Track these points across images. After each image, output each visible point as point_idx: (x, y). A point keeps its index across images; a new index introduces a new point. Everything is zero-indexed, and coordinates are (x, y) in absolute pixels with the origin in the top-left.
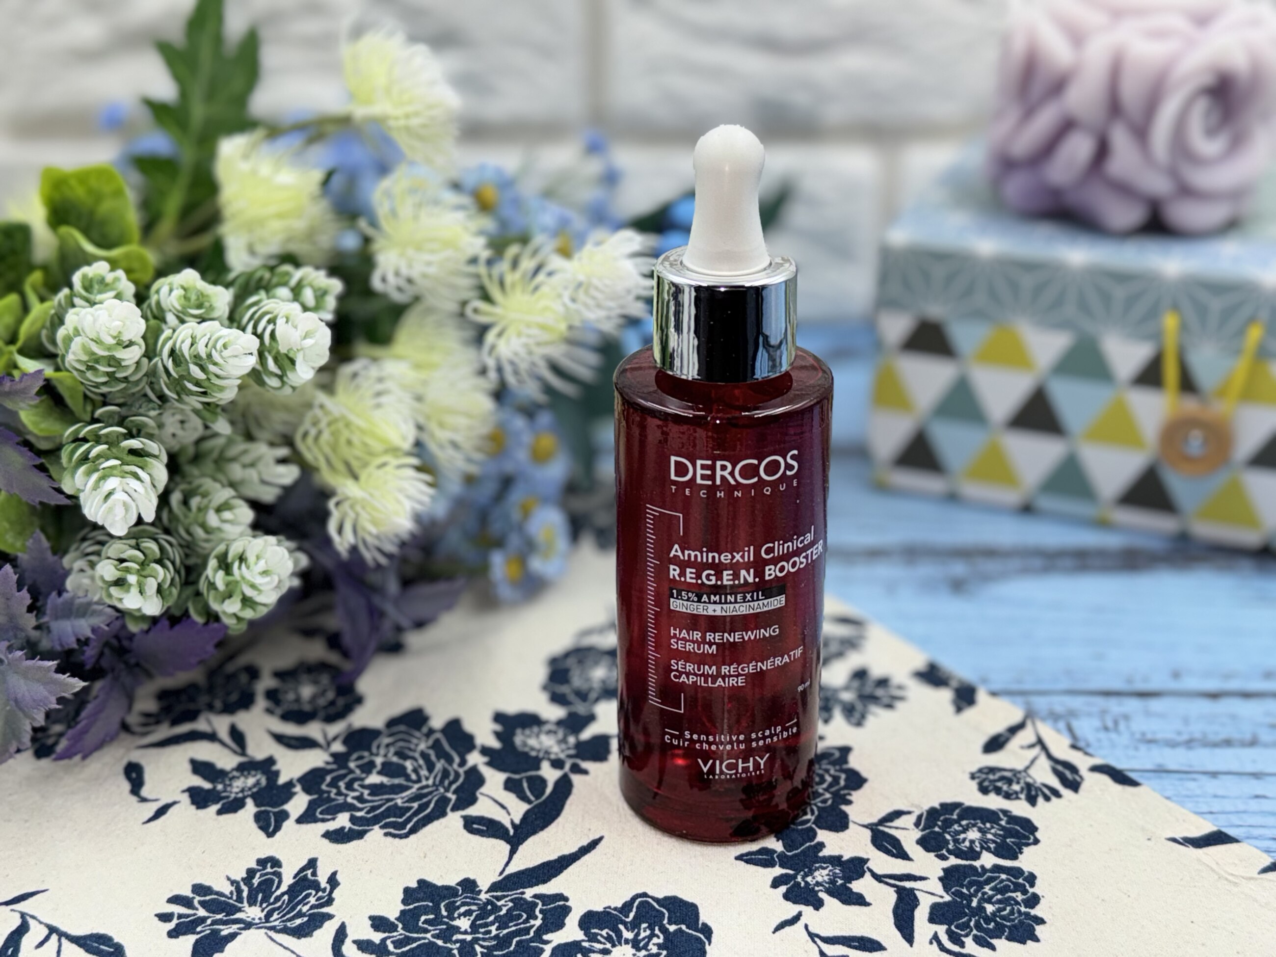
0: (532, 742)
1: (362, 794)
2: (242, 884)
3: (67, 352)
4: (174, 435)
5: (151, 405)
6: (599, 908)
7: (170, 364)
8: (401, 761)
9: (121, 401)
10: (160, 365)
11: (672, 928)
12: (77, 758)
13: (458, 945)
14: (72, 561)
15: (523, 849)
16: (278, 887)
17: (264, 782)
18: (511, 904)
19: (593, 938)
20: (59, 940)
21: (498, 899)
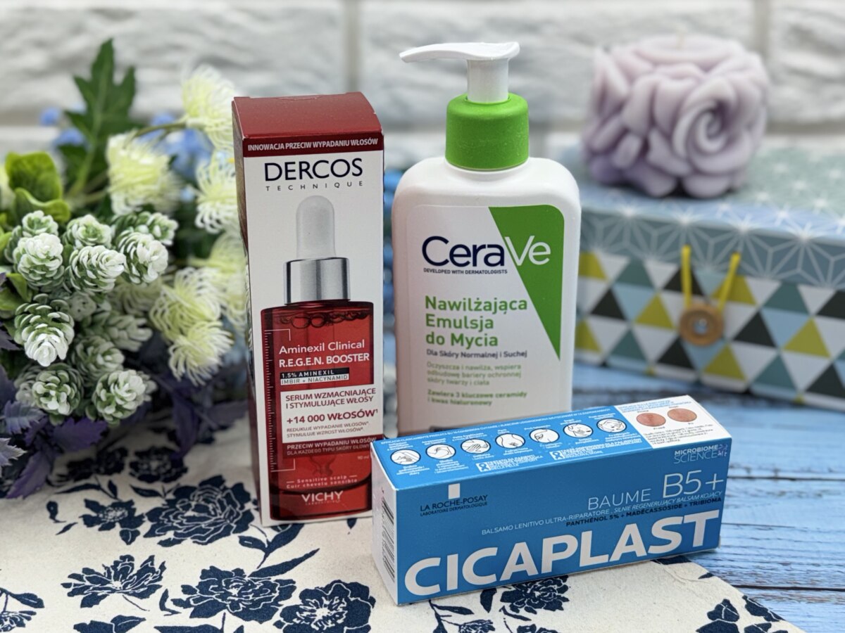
1: (182, 521)
2: (111, 569)
3: (18, 262)
4: (79, 311)
5: (65, 293)
6: (312, 588)
7: (76, 270)
8: (206, 504)
9: (49, 291)
10: (71, 271)
11: (352, 599)
12: (20, 498)
13: (230, 602)
14: (20, 384)
15: (272, 555)
16: (131, 571)
17: (126, 514)
18: (262, 584)
19: (306, 604)
20: (7, 596)
21: (255, 581)
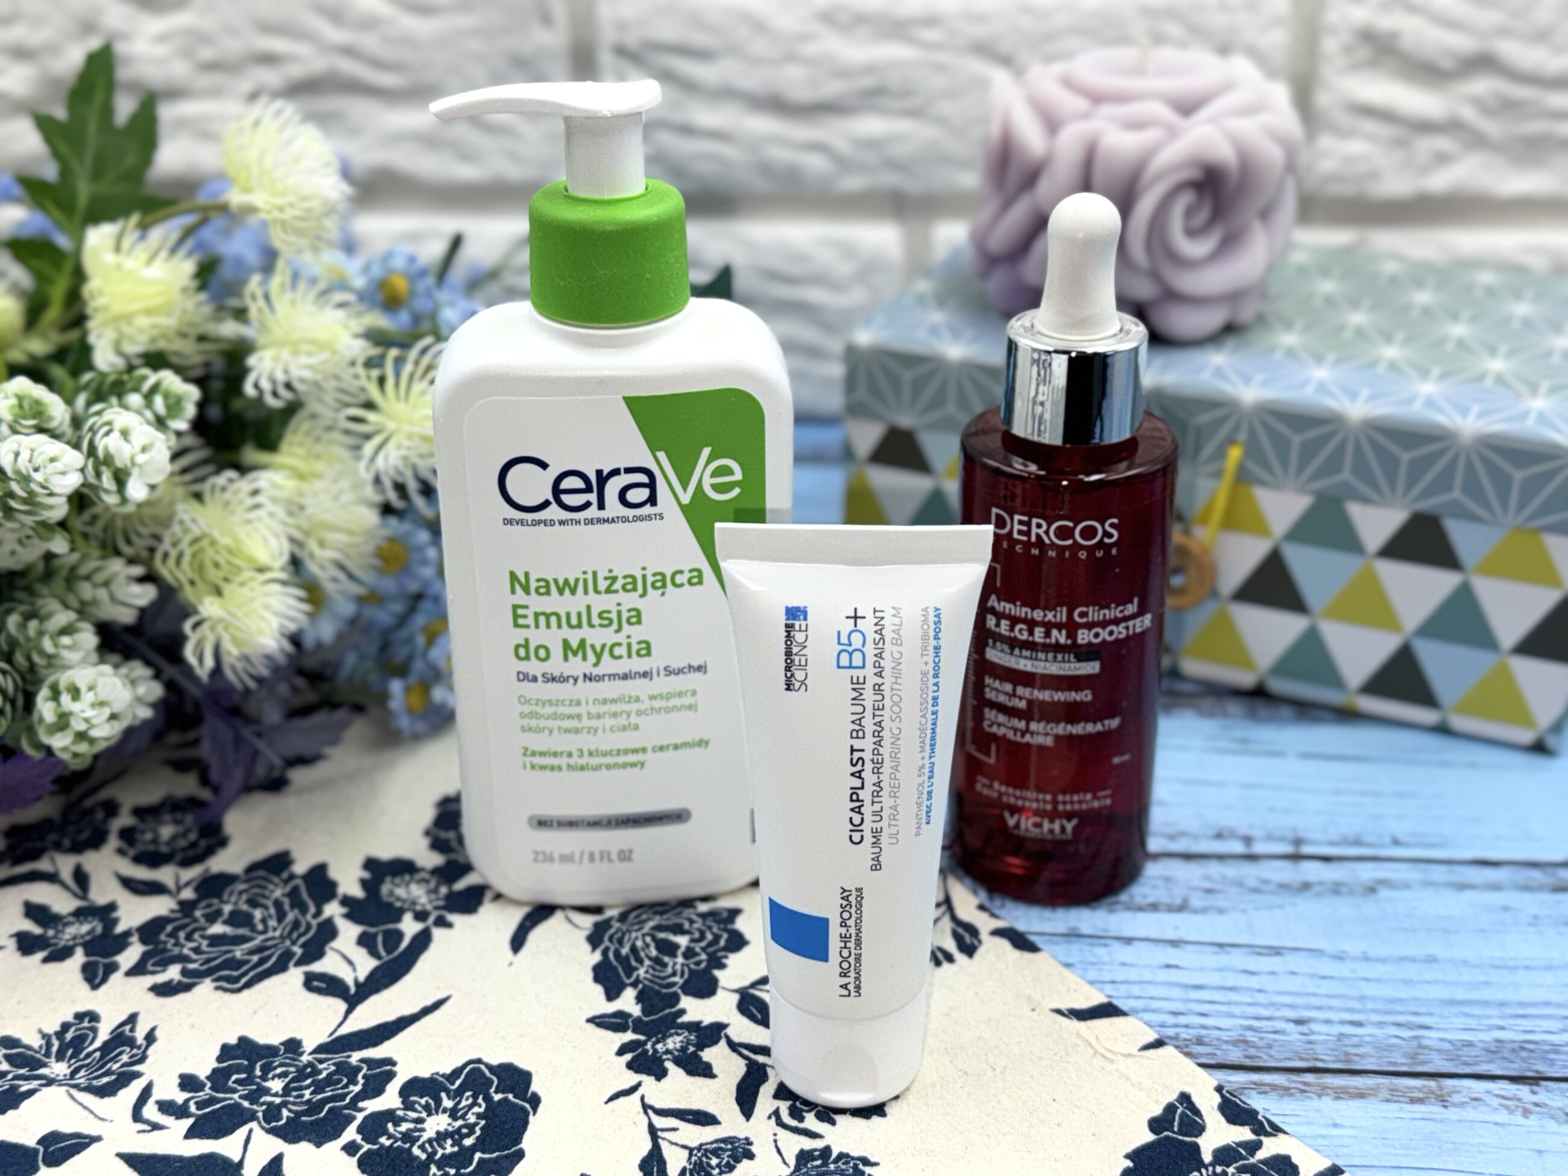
0: (400, 892)
1: (200, 945)
2: (53, 1039)
6: (425, 1074)
8: (250, 910)
11: (497, 1097)
13: (264, 1107)
15: (361, 1009)
16: (92, 1043)
17: (99, 929)
18: (333, 1068)
19: (409, 1107)
21: (321, 1061)
